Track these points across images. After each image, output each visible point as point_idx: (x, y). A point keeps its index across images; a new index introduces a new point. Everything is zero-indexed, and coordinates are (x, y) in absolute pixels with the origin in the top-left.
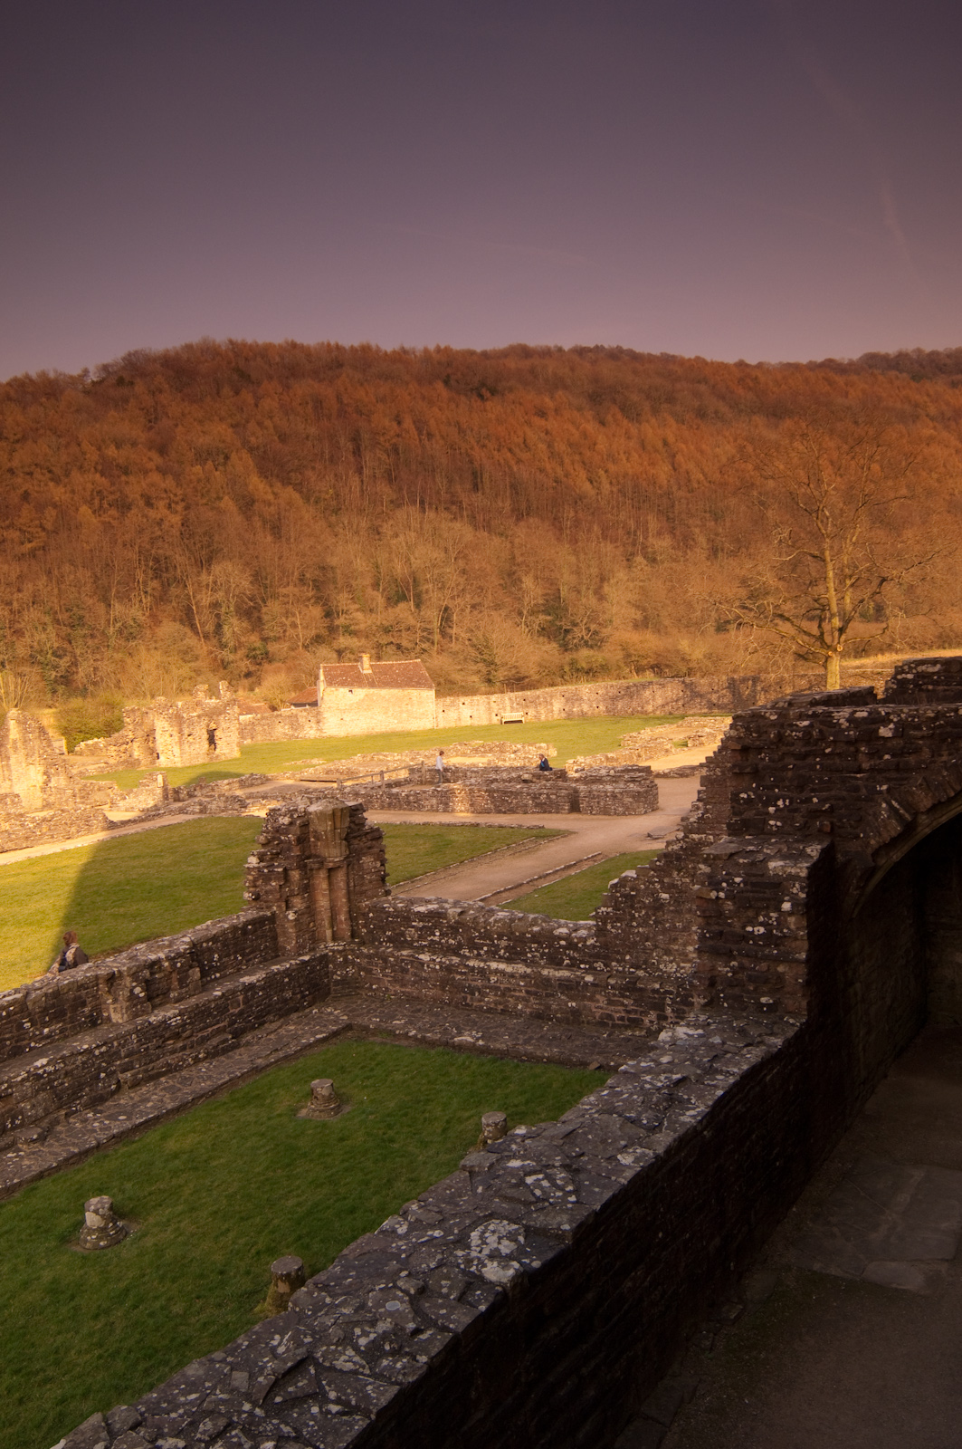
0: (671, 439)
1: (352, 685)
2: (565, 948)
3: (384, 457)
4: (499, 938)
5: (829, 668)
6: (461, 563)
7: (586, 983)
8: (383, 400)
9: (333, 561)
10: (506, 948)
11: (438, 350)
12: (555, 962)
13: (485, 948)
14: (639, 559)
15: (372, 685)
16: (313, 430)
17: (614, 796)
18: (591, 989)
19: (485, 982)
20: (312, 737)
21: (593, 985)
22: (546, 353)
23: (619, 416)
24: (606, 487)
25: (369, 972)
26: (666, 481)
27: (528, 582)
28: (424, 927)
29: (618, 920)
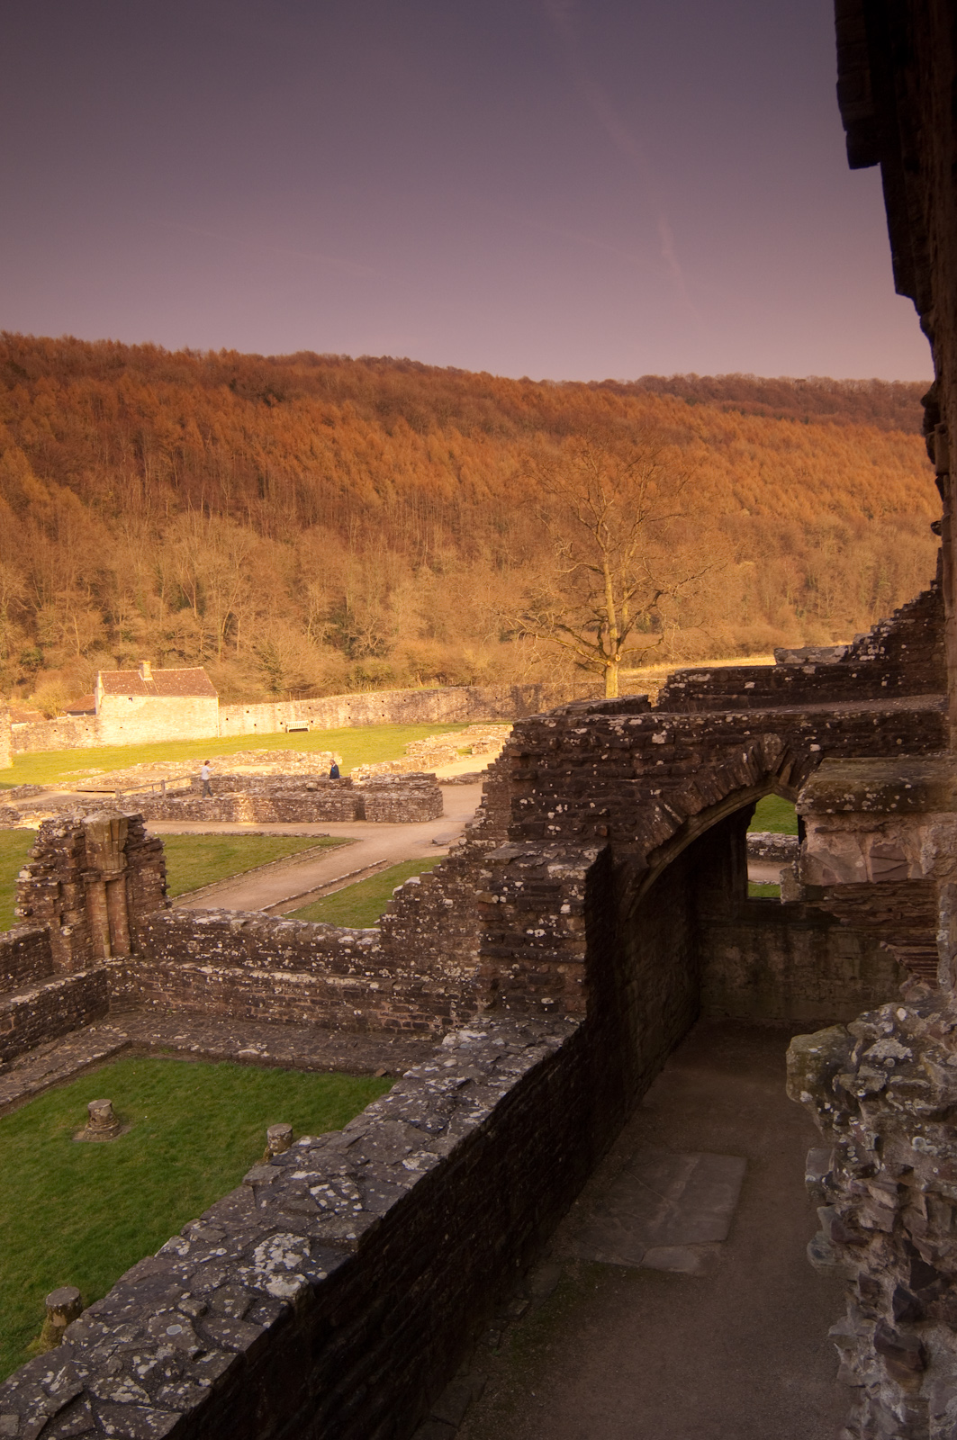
0: (457, 452)
1: (132, 692)
2: (351, 956)
3: (167, 460)
4: (284, 948)
5: (608, 677)
6: (246, 570)
7: (371, 991)
8: (166, 402)
9: (113, 565)
10: (291, 958)
11: (224, 354)
12: (340, 970)
13: (269, 959)
14: (425, 569)
15: (153, 692)
16: (92, 430)
17: (399, 804)
18: (376, 996)
19: (270, 993)
20: (90, 746)
21: (379, 992)
22: (334, 362)
23: (406, 427)
24: (392, 497)
25: (149, 986)
26: (451, 494)
27: (314, 590)
28: (206, 939)
29: (403, 926)
